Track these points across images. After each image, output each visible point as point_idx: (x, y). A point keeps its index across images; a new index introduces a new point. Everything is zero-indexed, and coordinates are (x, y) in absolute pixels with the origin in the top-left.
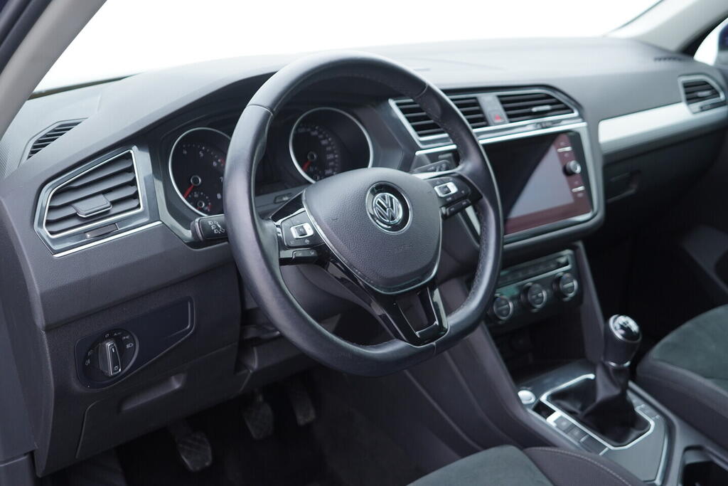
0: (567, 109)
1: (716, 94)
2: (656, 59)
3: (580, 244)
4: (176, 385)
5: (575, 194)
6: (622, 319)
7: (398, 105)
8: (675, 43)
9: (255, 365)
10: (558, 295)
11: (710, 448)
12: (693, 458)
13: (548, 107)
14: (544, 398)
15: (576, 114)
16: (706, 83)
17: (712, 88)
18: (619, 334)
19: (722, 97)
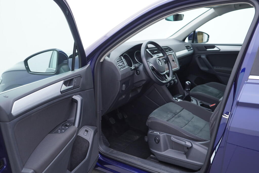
0: (170, 50)
1: (191, 48)
2: (180, 42)
3: (176, 74)
4: (124, 97)
5: (175, 64)
6: (188, 82)
7: (149, 50)
8: (182, 39)
9: (130, 96)
10: (175, 82)
11: (203, 102)
12: (201, 103)
13: (168, 50)
14: (176, 98)
15: (172, 51)
16: (189, 46)
17: (190, 47)
18: (188, 84)
19: (192, 48)
